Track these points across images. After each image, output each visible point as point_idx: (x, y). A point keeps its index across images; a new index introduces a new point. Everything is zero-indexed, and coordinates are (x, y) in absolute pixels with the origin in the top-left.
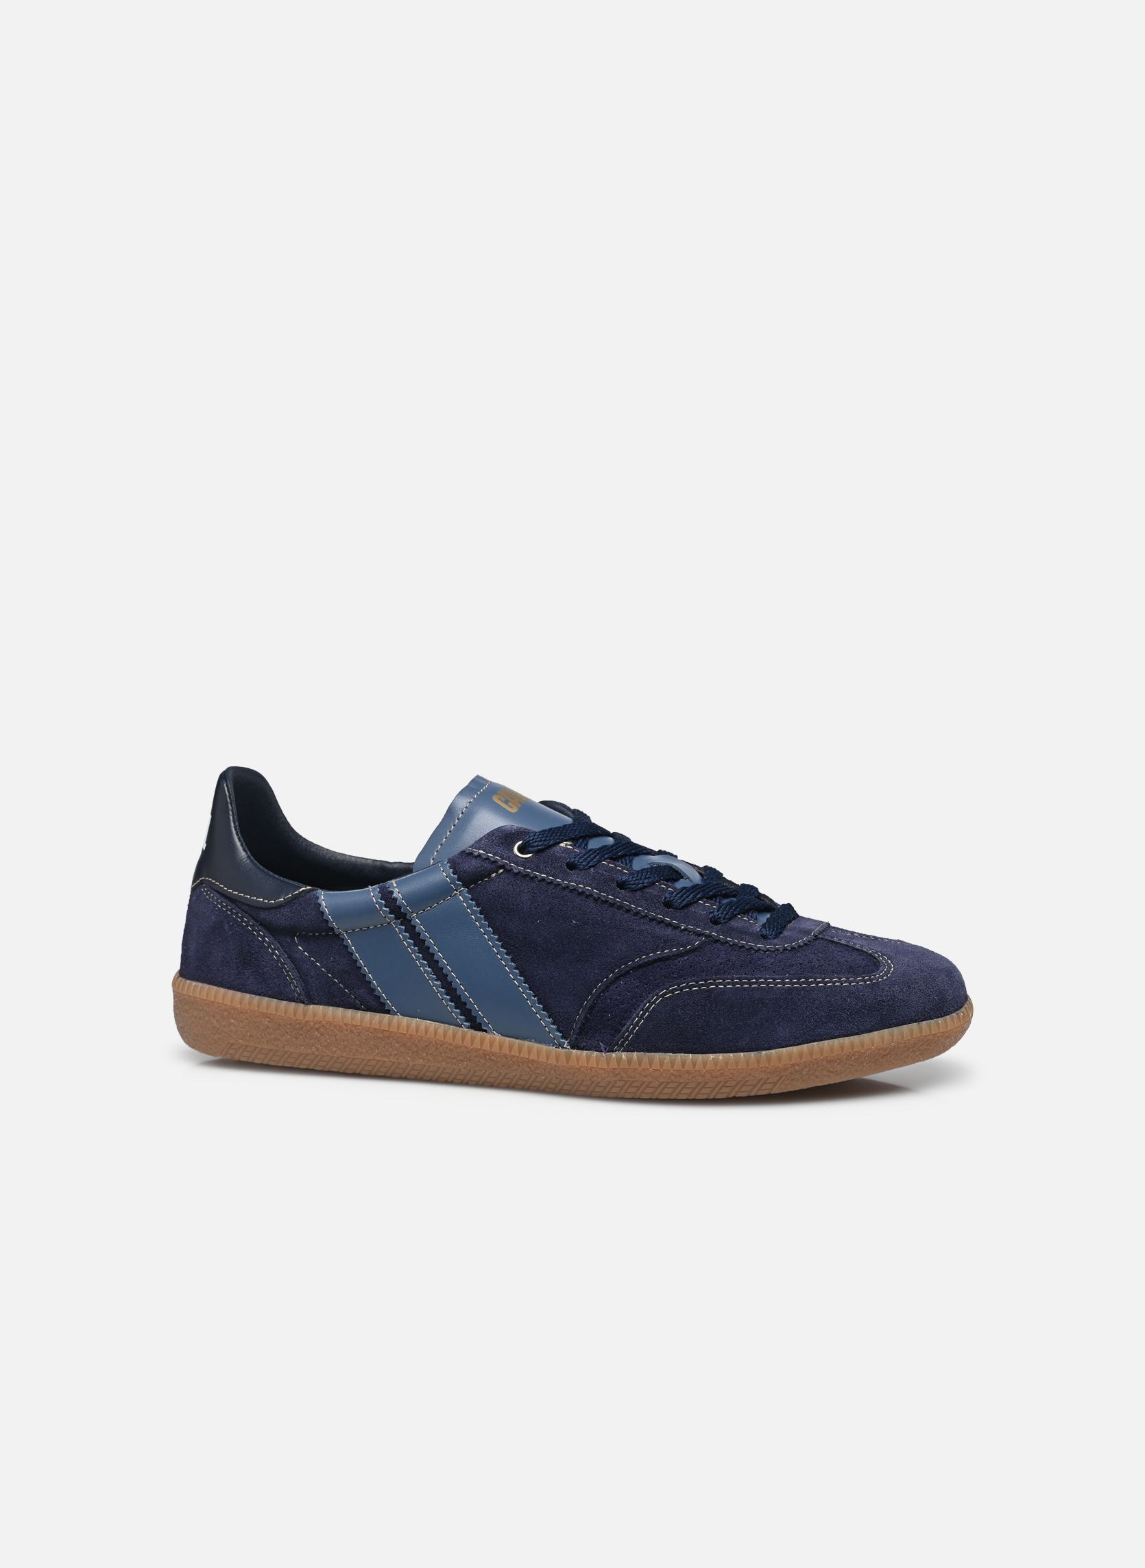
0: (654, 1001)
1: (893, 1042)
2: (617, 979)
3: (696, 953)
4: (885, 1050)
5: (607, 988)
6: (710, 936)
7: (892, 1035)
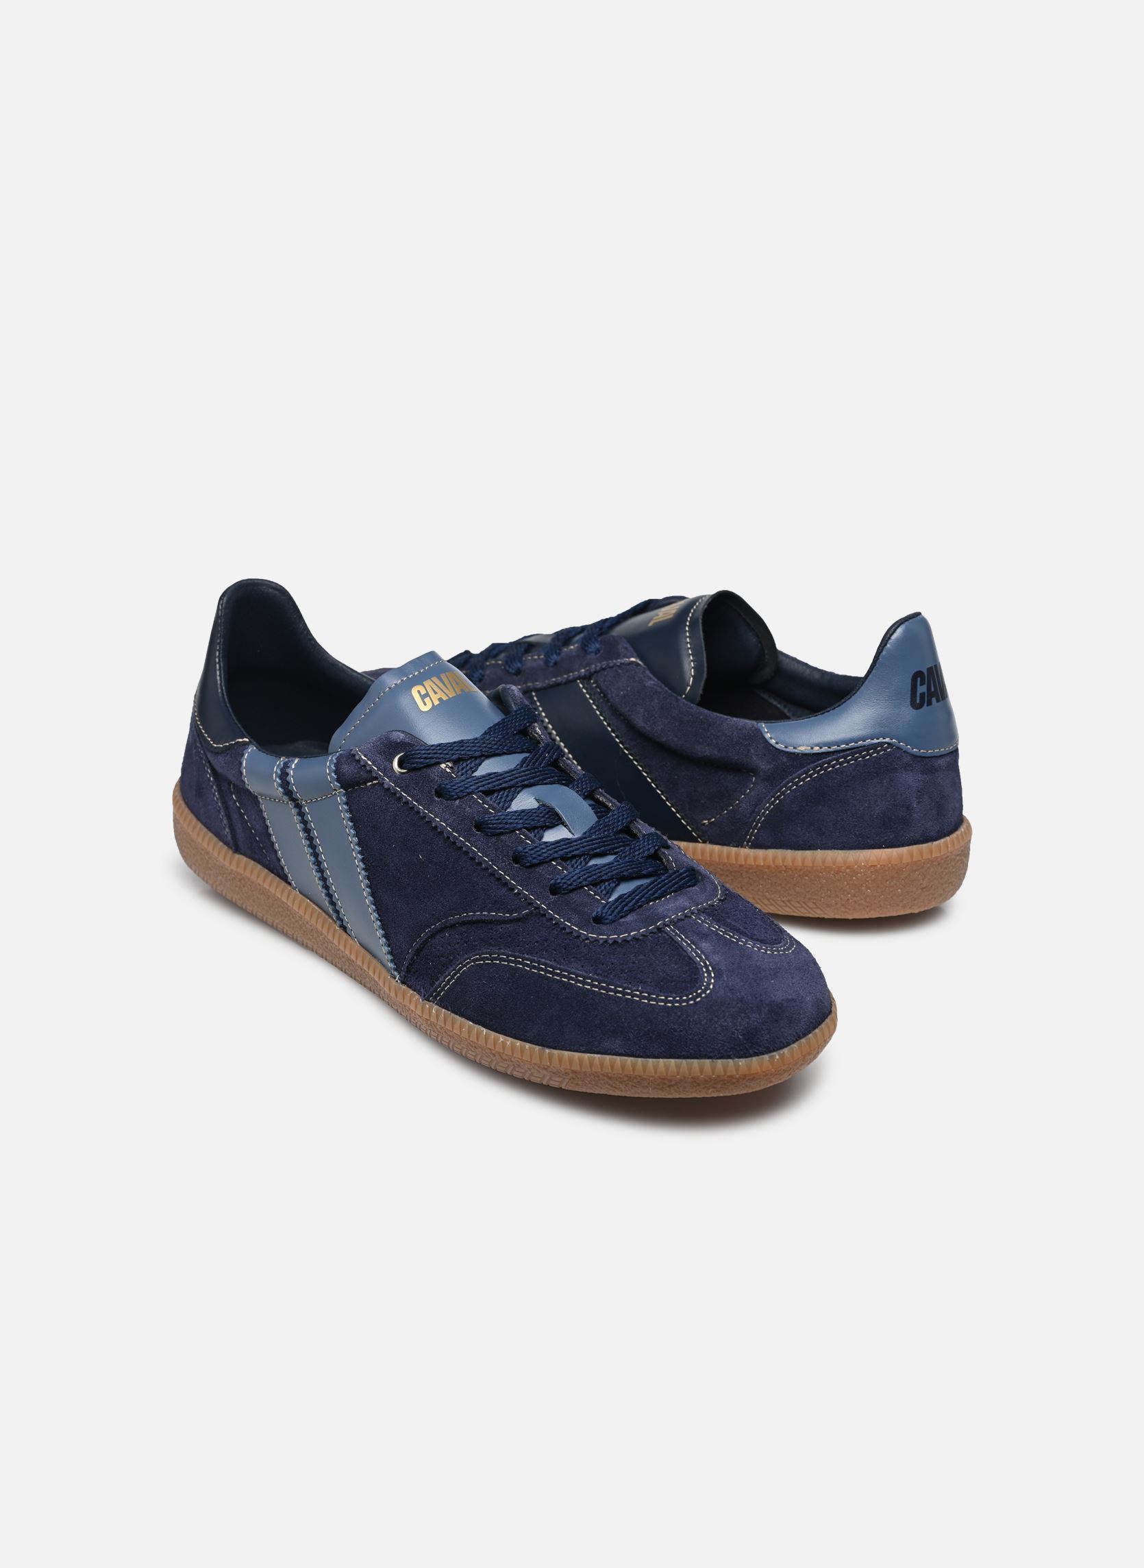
0: (466, 964)
1: (678, 1075)
2: (442, 930)
3: (520, 924)
4: (671, 1081)
5: (433, 936)
6: (538, 908)
7: (678, 1067)
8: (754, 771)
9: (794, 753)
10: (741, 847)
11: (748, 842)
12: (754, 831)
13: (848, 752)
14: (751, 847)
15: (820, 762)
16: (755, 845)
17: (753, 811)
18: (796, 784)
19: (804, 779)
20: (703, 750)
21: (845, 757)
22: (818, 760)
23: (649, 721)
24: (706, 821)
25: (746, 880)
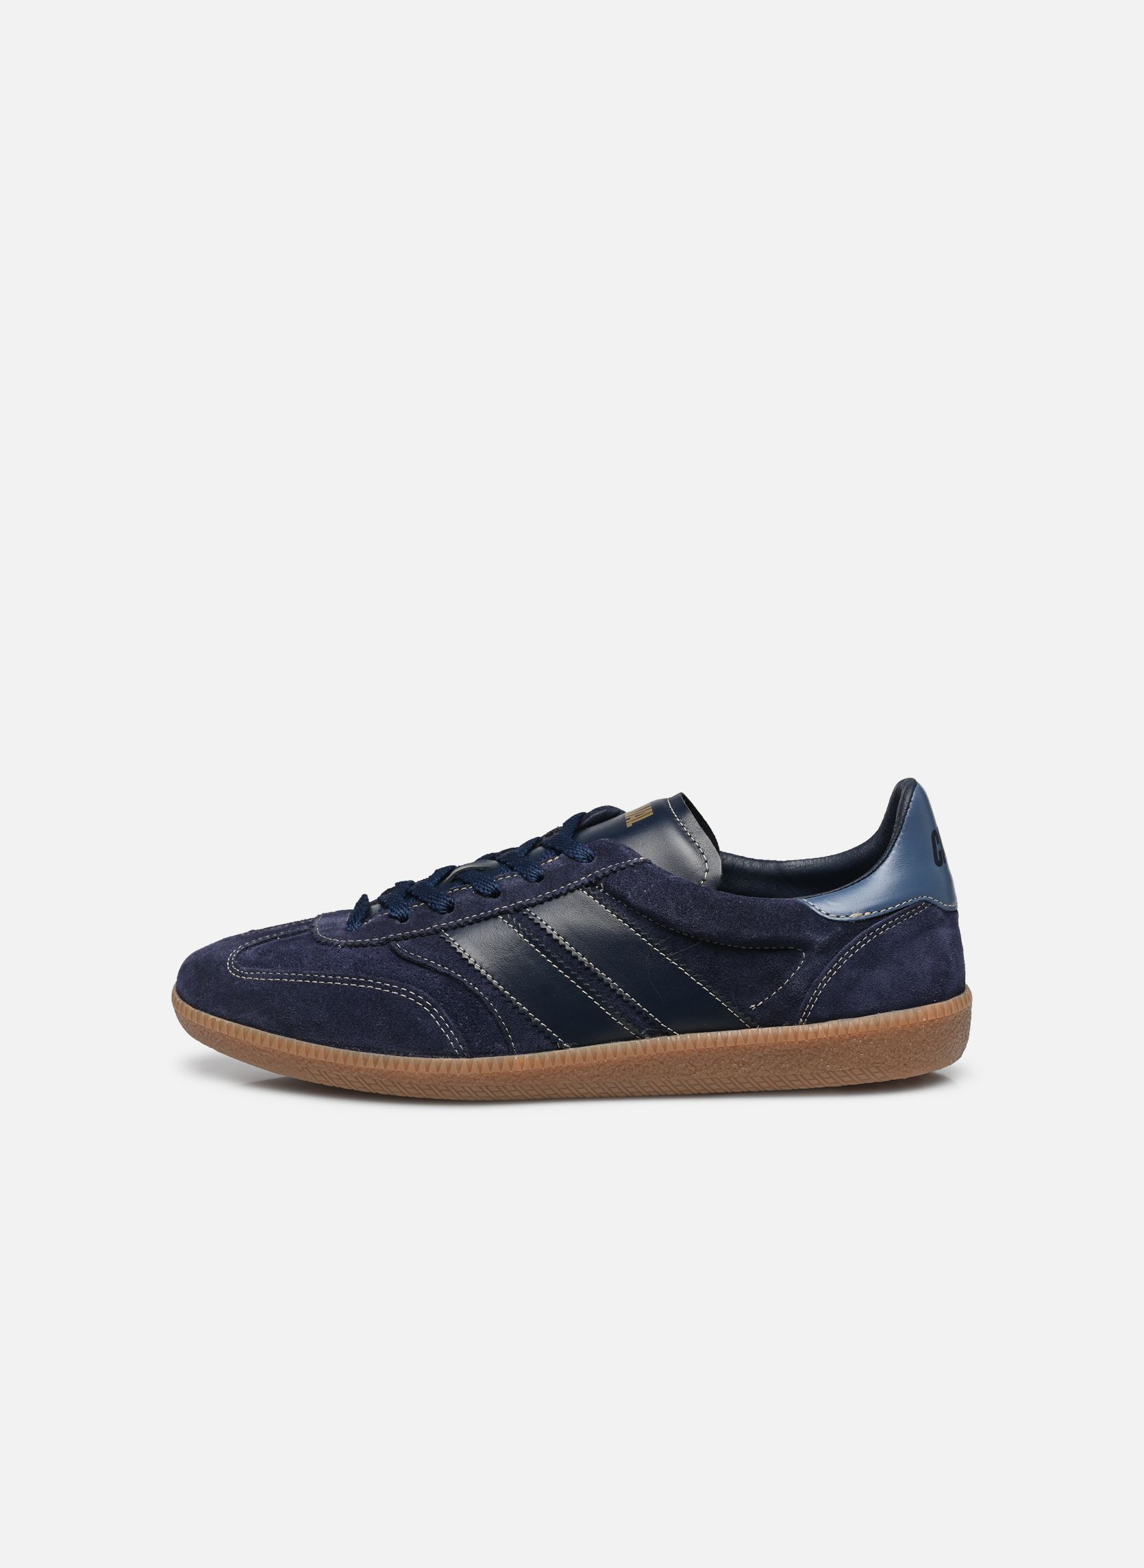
8: (807, 946)
9: (847, 922)
10: (798, 1024)
11: (803, 1019)
12: (810, 1006)
13: (895, 914)
14: (808, 1023)
15: (872, 926)
16: (812, 1020)
17: (809, 986)
18: (853, 952)
19: (859, 944)
20: (749, 933)
21: (893, 919)
22: (870, 925)
23: (685, 913)
24: (754, 1006)
25: (805, 1057)
